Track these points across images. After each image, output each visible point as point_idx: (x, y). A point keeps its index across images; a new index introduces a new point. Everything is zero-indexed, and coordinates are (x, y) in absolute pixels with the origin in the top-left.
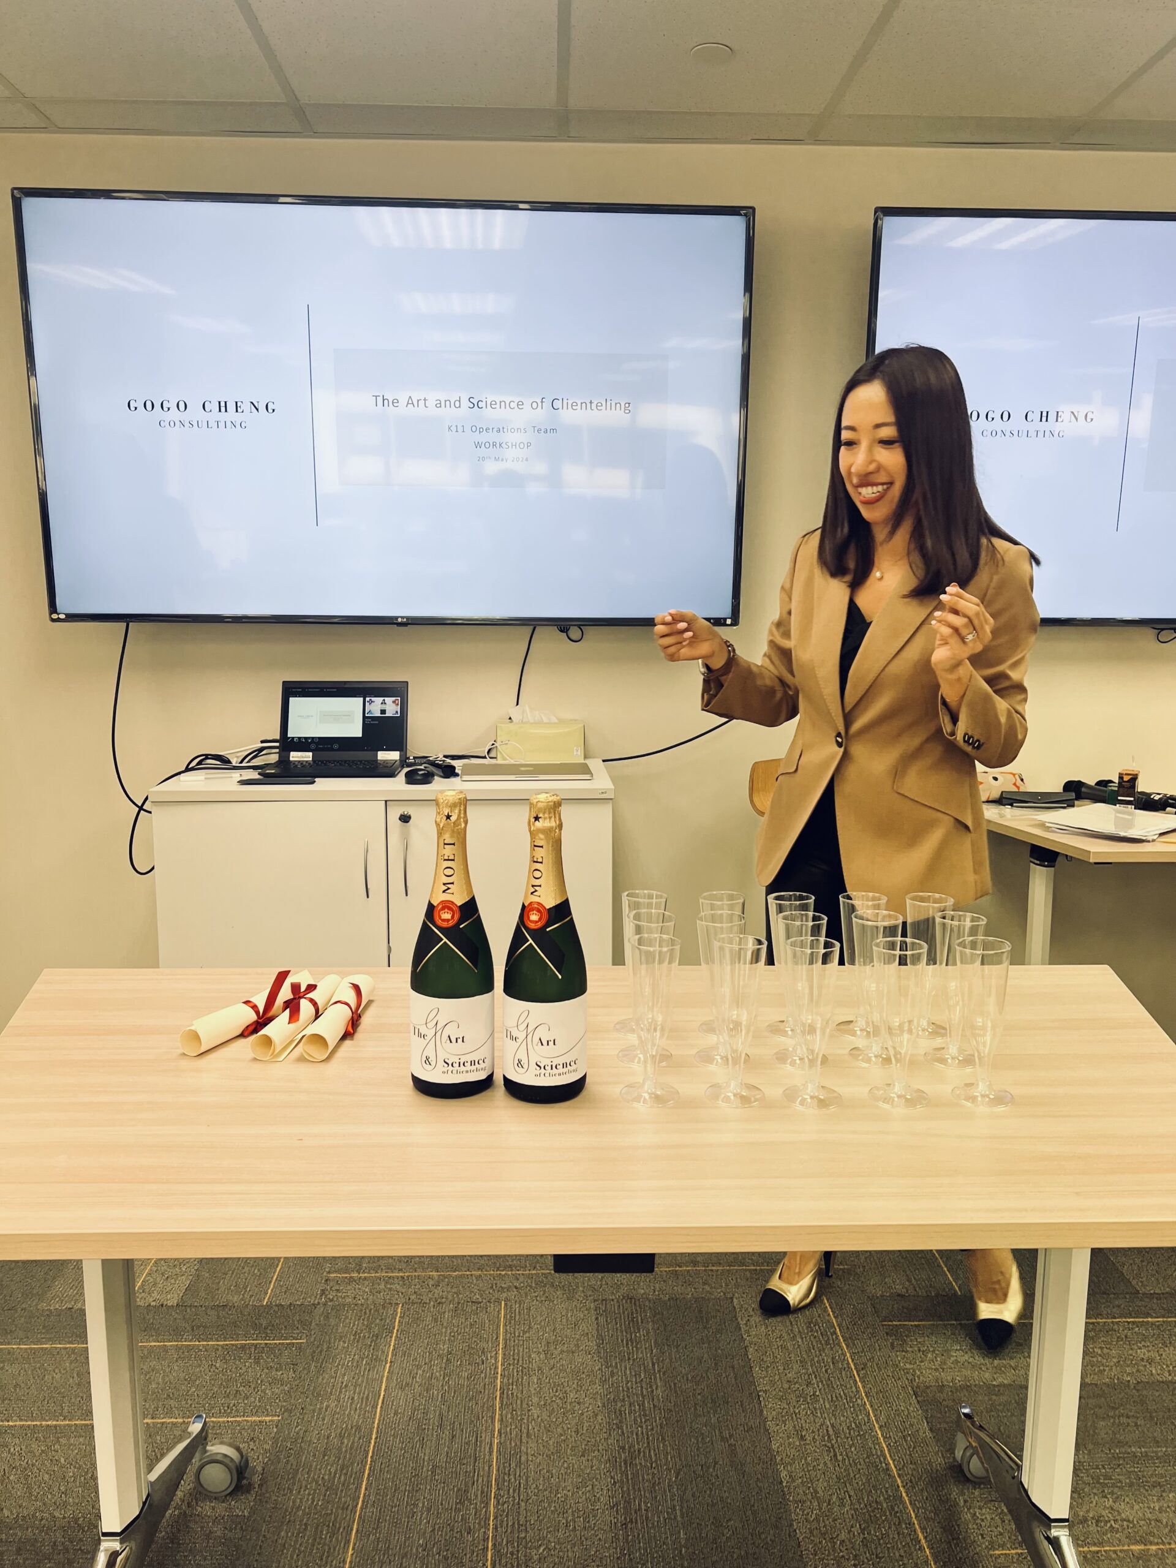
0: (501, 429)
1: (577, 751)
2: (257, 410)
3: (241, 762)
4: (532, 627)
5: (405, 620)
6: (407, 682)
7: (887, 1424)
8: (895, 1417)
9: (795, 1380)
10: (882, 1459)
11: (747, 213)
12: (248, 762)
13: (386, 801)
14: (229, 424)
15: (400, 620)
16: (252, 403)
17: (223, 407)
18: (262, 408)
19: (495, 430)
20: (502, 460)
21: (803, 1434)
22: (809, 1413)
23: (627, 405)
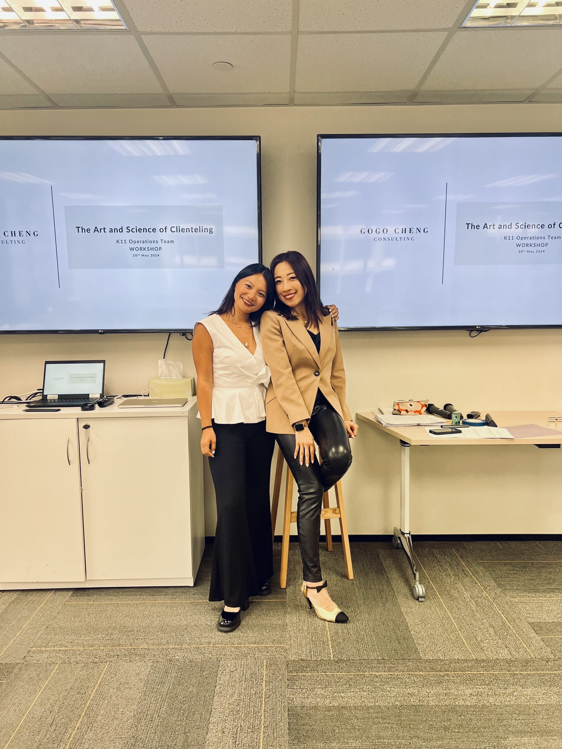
0: (145, 242)
1: (188, 392)
2: (30, 235)
3: (27, 400)
4: (169, 334)
5: (102, 331)
6: (105, 361)
7: (268, 726)
8: (274, 722)
9: (232, 703)
10: (258, 744)
11: (257, 138)
12: (30, 399)
13: (78, 419)
14: (16, 242)
15: (100, 331)
16: (27, 232)
17: (13, 234)
18: (32, 234)
19: (142, 242)
20: (146, 256)
21: (225, 731)
22: (232, 720)
23: (211, 229)
